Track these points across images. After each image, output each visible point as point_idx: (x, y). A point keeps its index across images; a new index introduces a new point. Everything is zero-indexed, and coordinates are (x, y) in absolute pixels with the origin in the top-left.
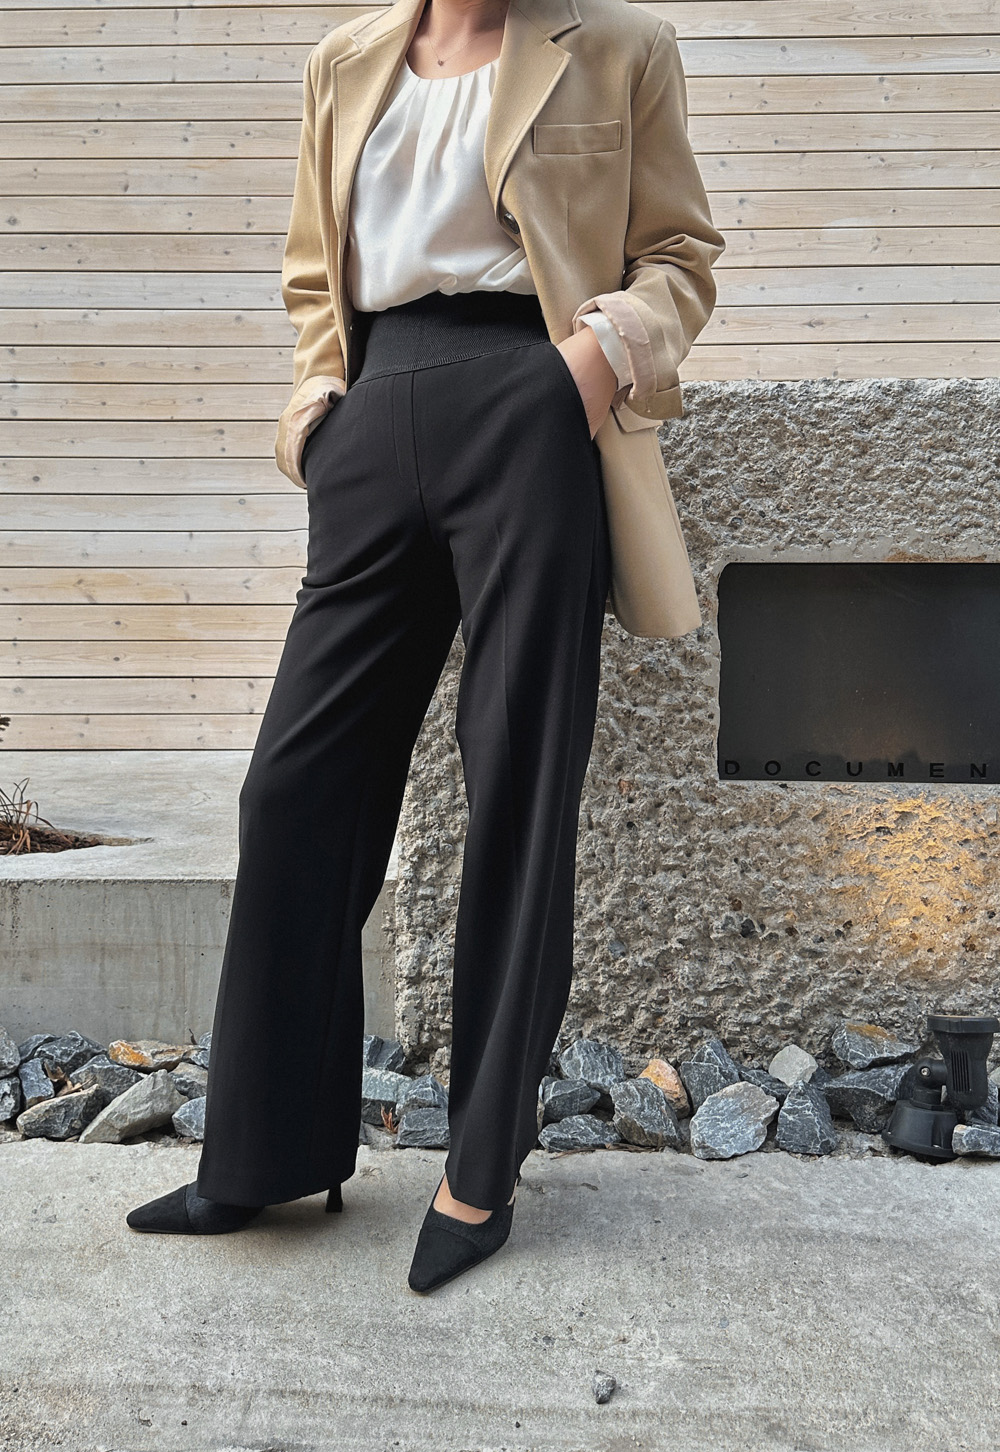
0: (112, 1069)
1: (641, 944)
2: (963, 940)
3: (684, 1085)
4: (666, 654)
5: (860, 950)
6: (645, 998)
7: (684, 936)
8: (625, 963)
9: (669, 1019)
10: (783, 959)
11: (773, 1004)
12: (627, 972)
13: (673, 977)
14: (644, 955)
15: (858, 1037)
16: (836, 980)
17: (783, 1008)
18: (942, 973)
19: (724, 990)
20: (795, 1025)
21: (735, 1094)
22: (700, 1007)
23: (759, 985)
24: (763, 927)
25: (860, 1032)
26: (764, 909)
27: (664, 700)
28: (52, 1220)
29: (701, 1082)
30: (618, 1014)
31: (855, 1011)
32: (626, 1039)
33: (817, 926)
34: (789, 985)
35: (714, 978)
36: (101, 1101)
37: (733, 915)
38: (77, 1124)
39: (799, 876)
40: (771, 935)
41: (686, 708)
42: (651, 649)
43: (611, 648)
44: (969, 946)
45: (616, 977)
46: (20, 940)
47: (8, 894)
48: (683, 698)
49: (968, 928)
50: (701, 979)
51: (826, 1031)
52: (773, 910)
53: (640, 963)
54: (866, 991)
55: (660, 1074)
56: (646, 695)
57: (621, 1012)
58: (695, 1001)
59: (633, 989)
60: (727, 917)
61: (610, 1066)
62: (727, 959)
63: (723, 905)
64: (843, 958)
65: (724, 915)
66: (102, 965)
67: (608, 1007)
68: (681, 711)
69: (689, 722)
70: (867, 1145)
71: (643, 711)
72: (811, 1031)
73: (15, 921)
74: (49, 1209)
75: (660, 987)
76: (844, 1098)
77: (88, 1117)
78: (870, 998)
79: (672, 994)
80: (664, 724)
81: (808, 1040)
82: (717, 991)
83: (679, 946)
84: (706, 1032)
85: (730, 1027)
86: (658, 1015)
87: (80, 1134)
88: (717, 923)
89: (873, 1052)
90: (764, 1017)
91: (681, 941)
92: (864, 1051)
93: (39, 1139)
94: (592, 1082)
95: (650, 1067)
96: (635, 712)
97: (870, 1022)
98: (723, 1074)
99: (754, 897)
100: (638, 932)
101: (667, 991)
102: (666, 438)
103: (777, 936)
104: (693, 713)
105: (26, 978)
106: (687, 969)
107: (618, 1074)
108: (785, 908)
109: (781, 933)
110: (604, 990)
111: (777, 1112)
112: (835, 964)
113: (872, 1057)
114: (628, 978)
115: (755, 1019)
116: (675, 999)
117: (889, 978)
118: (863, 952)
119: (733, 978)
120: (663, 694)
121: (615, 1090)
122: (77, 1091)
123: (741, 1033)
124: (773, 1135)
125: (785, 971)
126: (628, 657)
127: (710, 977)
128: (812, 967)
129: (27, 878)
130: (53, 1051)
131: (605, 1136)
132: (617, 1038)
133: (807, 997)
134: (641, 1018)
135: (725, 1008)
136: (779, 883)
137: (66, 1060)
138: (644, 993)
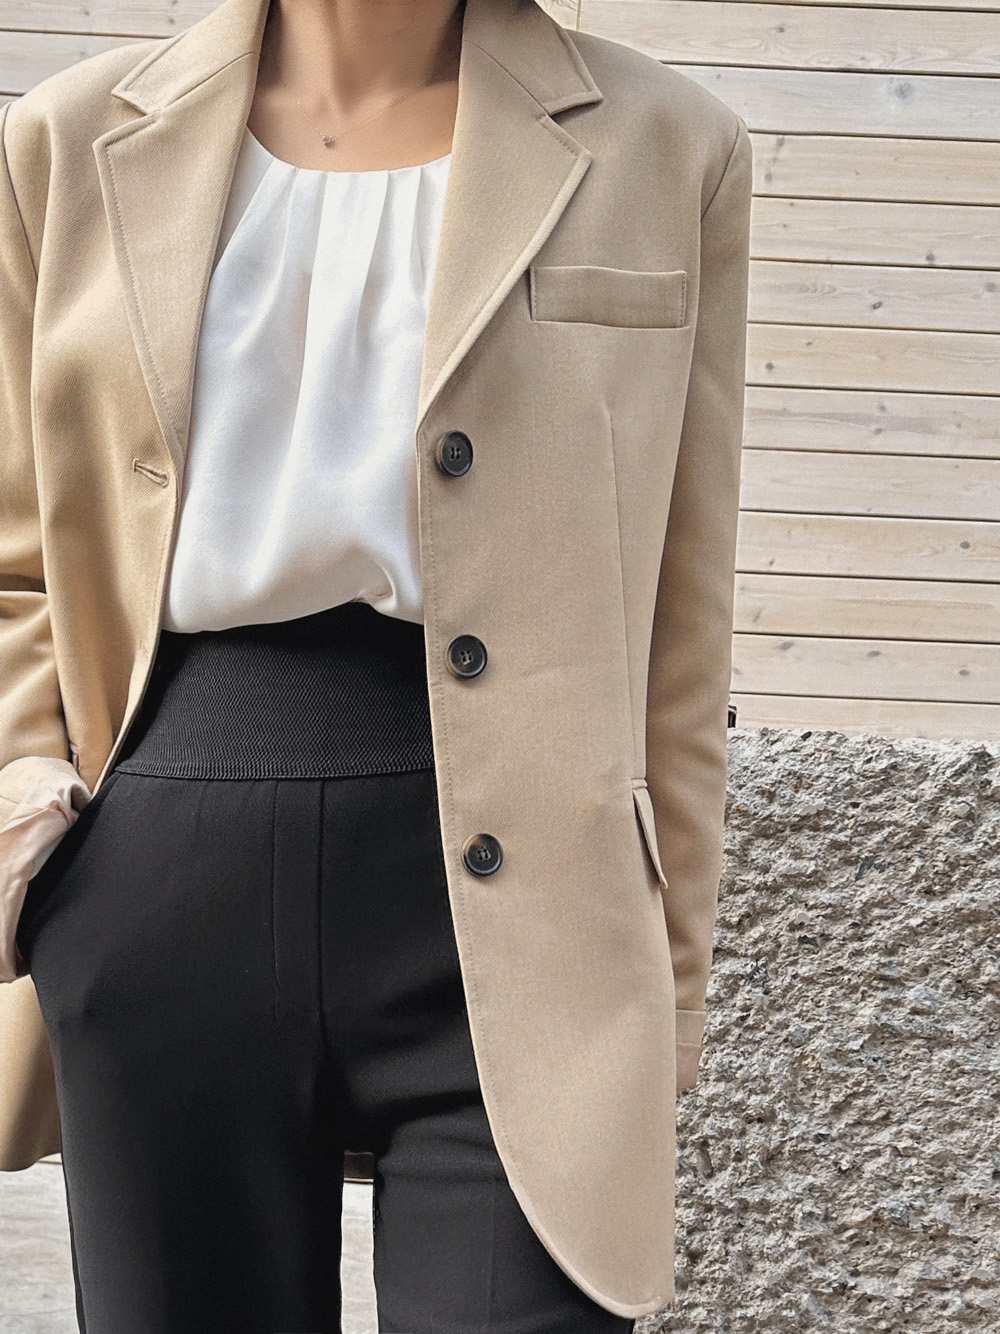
4: (926, 1197)
27: (914, 1270)
41: (956, 1287)
42: (897, 1186)
43: (818, 1182)
48: (952, 1269)
56: (881, 1260)
68: (947, 1290)
69: (960, 1312)
71: (869, 1285)
80: (908, 1309)
96: (853, 1288)
102: (968, 841)
104: (969, 1296)
120: (913, 1260)
126: (849, 1198)
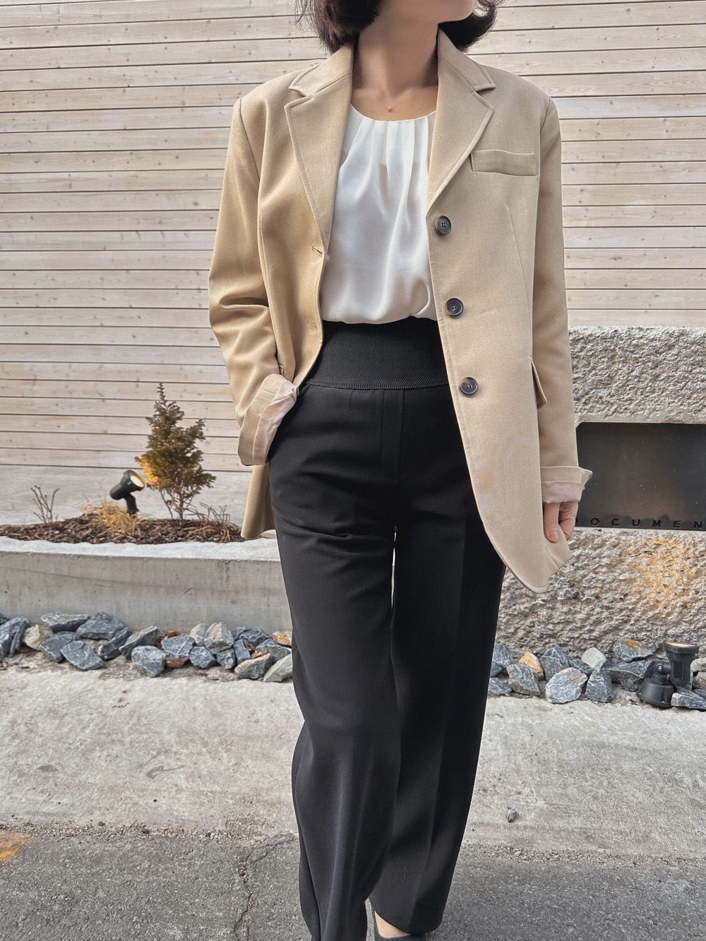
0: (276, 647)
1: (523, 600)
2: (682, 604)
3: (542, 666)
5: (630, 607)
6: (523, 624)
7: (545, 598)
8: (515, 609)
9: (535, 634)
10: (593, 610)
11: (586, 629)
12: (516, 613)
13: (538, 615)
14: (525, 606)
15: (626, 647)
16: (617, 620)
17: (590, 631)
18: (669, 618)
19: (562, 623)
20: (596, 639)
21: (568, 674)
22: (550, 630)
23: (580, 621)
24: (584, 595)
25: (627, 643)
26: (585, 587)
28: (257, 721)
29: (550, 666)
30: (510, 631)
31: (625, 634)
32: (513, 642)
33: (610, 595)
34: (594, 622)
35: (558, 616)
36: (272, 662)
37: (570, 589)
38: (262, 672)
39: (604, 573)
40: (587, 599)
44: (684, 606)
45: (510, 615)
46: (230, 586)
47: (224, 566)
49: (685, 598)
50: (551, 617)
51: (610, 642)
52: (589, 588)
53: (522, 610)
54: (631, 625)
55: (530, 661)
57: (512, 630)
58: (548, 627)
59: (518, 620)
60: (567, 591)
61: (507, 656)
62: (565, 609)
63: (565, 585)
64: (621, 610)
65: (565, 589)
66: (268, 598)
67: (506, 628)
70: (628, 698)
72: (603, 641)
73: (228, 577)
74: (255, 716)
75: (531, 620)
76: (619, 675)
77: (267, 669)
78: (634, 628)
79: (537, 623)
81: (601, 645)
82: (559, 623)
83: (542, 603)
84: (552, 640)
85: (564, 639)
86: (529, 632)
87: (263, 676)
88: (561, 593)
89: (633, 654)
90: (581, 634)
91: (543, 600)
92: (630, 654)
93: (246, 680)
94: (498, 663)
95: (525, 656)
97: (632, 639)
98: (561, 663)
99: (580, 582)
100: (521, 596)
101: (534, 622)
103: (590, 599)
105: (234, 602)
106: (545, 613)
107: (510, 659)
108: (595, 587)
109: (592, 598)
110: (504, 620)
111: (586, 682)
112: (618, 612)
113: (633, 657)
114: (516, 616)
115: (576, 635)
116: (538, 625)
117: (644, 620)
118: (633, 608)
119: (567, 617)
121: (509, 669)
122: (260, 656)
123: (569, 641)
124: (584, 692)
125: (593, 615)
127: (556, 616)
128: (605, 614)
129: (233, 558)
130: (248, 636)
131: (504, 689)
132: (508, 641)
133: (602, 627)
134: (521, 633)
135: (562, 630)
136: (594, 575)
137: (254, 640)
138: (523, 622)
